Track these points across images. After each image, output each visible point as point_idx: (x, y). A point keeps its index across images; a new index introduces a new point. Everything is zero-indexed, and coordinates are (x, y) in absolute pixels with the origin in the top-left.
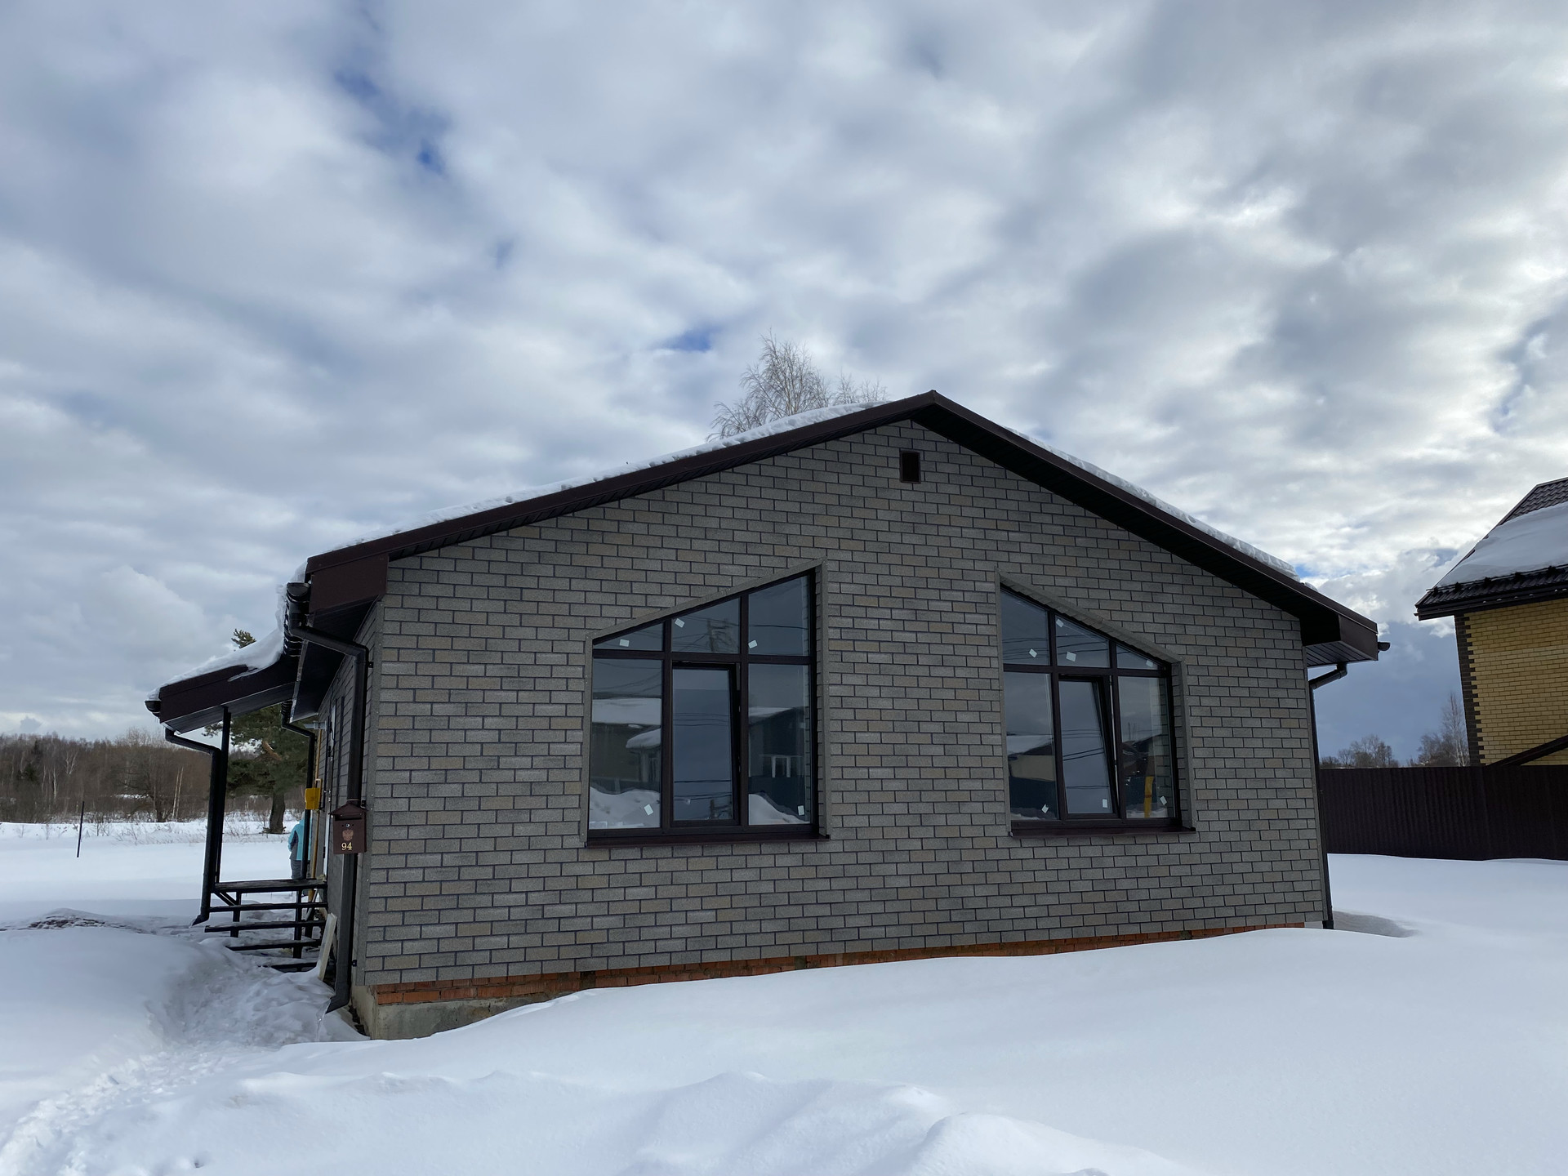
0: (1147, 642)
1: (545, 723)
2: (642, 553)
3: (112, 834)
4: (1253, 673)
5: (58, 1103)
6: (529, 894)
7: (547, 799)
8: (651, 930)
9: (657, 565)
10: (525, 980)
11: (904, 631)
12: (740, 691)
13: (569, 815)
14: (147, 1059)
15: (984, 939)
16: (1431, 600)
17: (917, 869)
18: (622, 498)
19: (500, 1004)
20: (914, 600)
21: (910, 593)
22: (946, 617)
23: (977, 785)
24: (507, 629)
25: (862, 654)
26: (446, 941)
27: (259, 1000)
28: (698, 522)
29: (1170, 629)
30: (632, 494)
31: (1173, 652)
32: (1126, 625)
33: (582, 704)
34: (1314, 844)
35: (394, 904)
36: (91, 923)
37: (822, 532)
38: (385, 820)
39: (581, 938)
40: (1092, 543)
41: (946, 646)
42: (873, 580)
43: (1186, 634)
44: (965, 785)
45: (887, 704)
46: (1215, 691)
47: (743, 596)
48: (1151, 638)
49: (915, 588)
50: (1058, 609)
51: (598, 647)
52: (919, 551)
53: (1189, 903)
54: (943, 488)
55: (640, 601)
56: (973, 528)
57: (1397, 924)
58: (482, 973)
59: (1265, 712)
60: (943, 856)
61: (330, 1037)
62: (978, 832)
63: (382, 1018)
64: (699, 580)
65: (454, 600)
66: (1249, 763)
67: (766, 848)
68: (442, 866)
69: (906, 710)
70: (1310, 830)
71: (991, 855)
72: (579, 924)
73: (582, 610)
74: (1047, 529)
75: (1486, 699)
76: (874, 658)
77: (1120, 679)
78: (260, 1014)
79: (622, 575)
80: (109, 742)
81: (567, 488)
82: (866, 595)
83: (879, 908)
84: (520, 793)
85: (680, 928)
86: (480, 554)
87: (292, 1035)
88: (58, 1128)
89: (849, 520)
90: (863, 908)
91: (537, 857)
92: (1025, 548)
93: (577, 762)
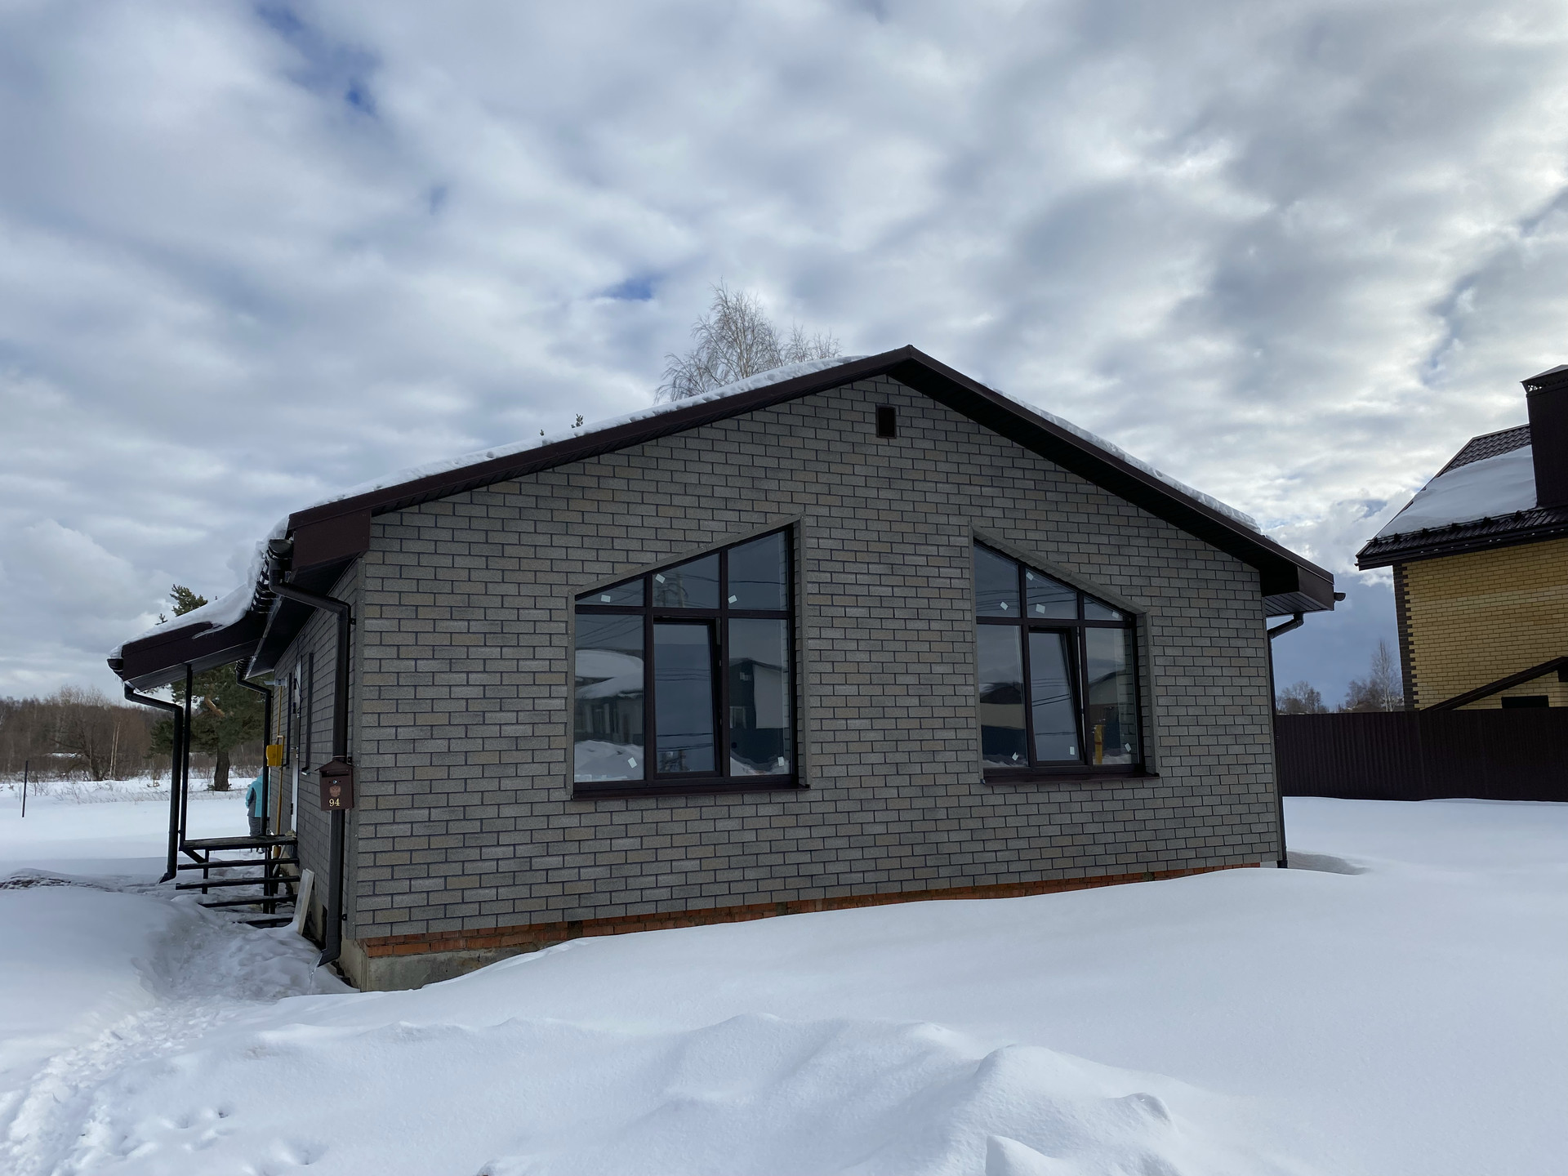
0: (1113, 593)
1: (529, 679)
2: (623, 509)
3: (51, 794)
4: (1214, 623)
5: (69, 1059)
6: (517, 847)
7: (533, 753)
8: (637, 880)
9: (637, 521)
10: (514, 931)
11: (881, 585)
12: (721, 646)
13: (555, 769)
14: (145, 1015)
15: (958, 883)
16: (1371, 551)
17: (894, 816)
18: (603, 453)
19: (489, 954)
20: (890, 555)
21: (886, 548)
22: (922, 572)
23: (951, 734)
24: (489, 585)
25: (840, 609)
26: (436, 894)
27: (242, 955)
28: (677, 477)
29: (1136, 581)
30: (611, 449)
31: (1138, 603)
32: (1094, 578)
33: (566, 659)
34: (1270, 788)
35: (382, 859)
36: (56, 882)
37: (801, 487)
38: (372, 776)
39: (569, 889)
40: (1062, 498)
41: (921, 600)
42: (851, 535)
43: (1151, 586)
44: (939, 735)
45: (864, 657)
46: (1179, 641)
47: (722, 552)
48: (1117, 590)
49: (891, 543)
50: (1028, 562)
51: (580, 602)
52: (895, 506)
53: (1153, 846)
54: (918, 444)
55: (622, 557)
56: (947, 483)
57: (1348, 862)
58: (471, 925)
59: (1226, 662)
60: (918, 803)
61: (319, 990)
62: (952, 779)
63: (373, 970)
64: (679, 536)
65: (436, 556)
66: (1211, 711)
67: (748, 798)
68: (430, 821)
69: (883, 663)
70: (1267, 774)
71: (965, 801)
72: (565, 875)
73: (564, 566)
74: (1018, 484)
75: (1421, 646)
76: (851, 612)
77: (1088, 630)
78: (247, 969)
79: (603, 531)
80: (37, 700)
81: (548, 443)
82: (843, 550)
83: (857, 854)
84: (505, 748)
85: (665, 877)
86: (460, 510)
87: (282, 989)
88: (74, 1084)
89: (827, 475)
90: (842, 855)
91: (524, 810)
92: (997, 503)
93: (562, 717)
